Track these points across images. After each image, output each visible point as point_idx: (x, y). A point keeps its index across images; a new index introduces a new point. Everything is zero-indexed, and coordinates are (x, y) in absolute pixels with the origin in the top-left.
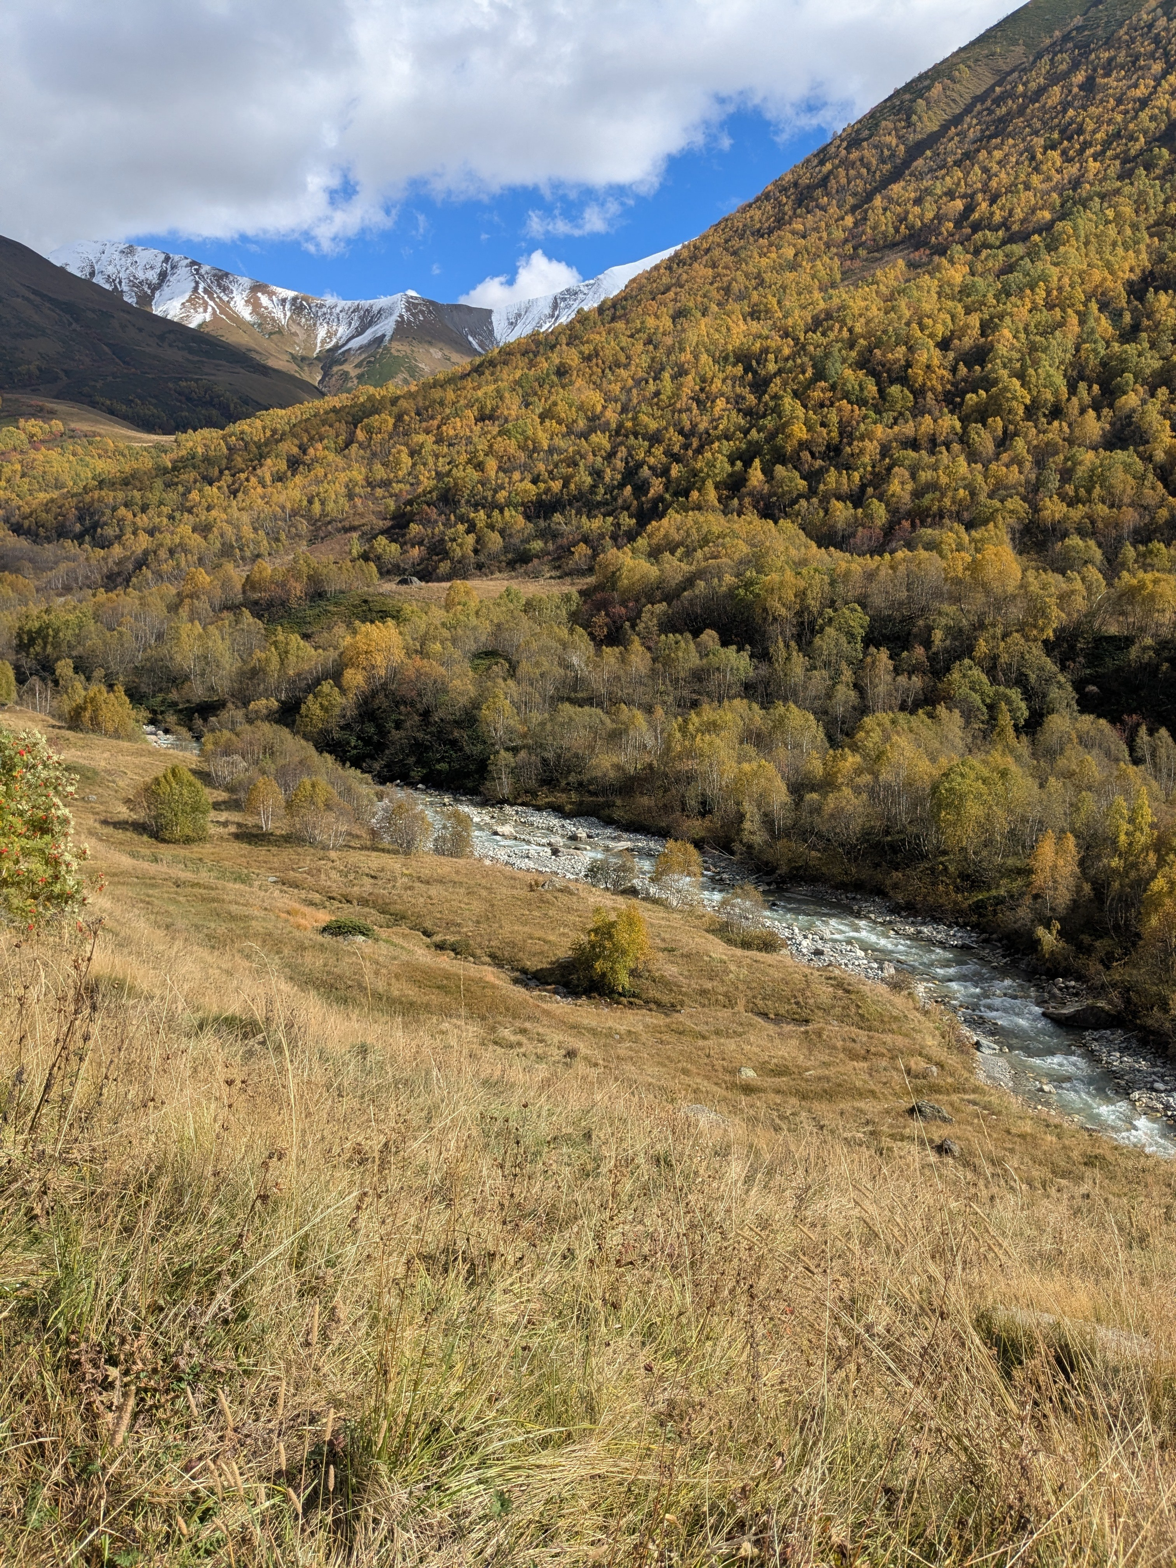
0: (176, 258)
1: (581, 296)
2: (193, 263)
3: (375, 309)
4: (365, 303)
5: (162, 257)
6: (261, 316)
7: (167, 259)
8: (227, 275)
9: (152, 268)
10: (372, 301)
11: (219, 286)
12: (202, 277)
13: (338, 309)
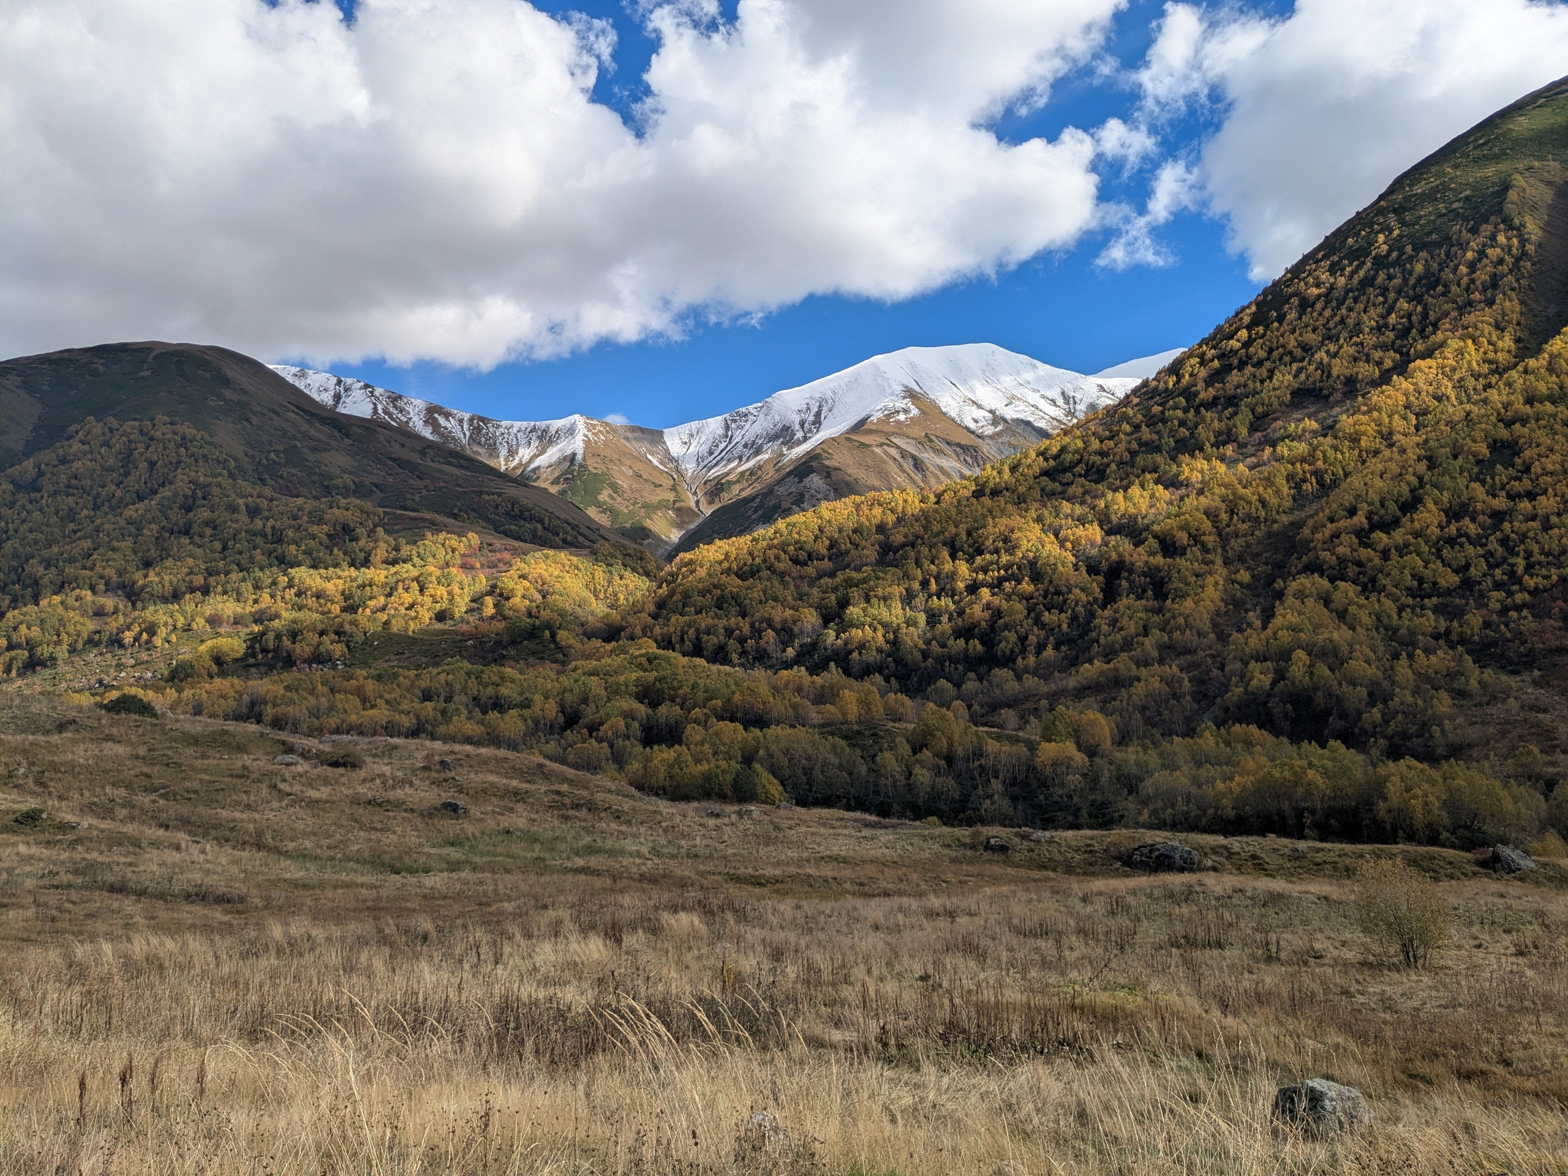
0: (349, 381)
1: (751, 418)
2: (366, 386)
3: (553, 430)
4: (542, 424)
5: (334, 380)
6: (442, 435)
7: (339, 382)
8: (400, 397)
9: (326, 390)
10: (548, 422)
11: (395, 407)
12: (377, 398)
13: (515, 430)
